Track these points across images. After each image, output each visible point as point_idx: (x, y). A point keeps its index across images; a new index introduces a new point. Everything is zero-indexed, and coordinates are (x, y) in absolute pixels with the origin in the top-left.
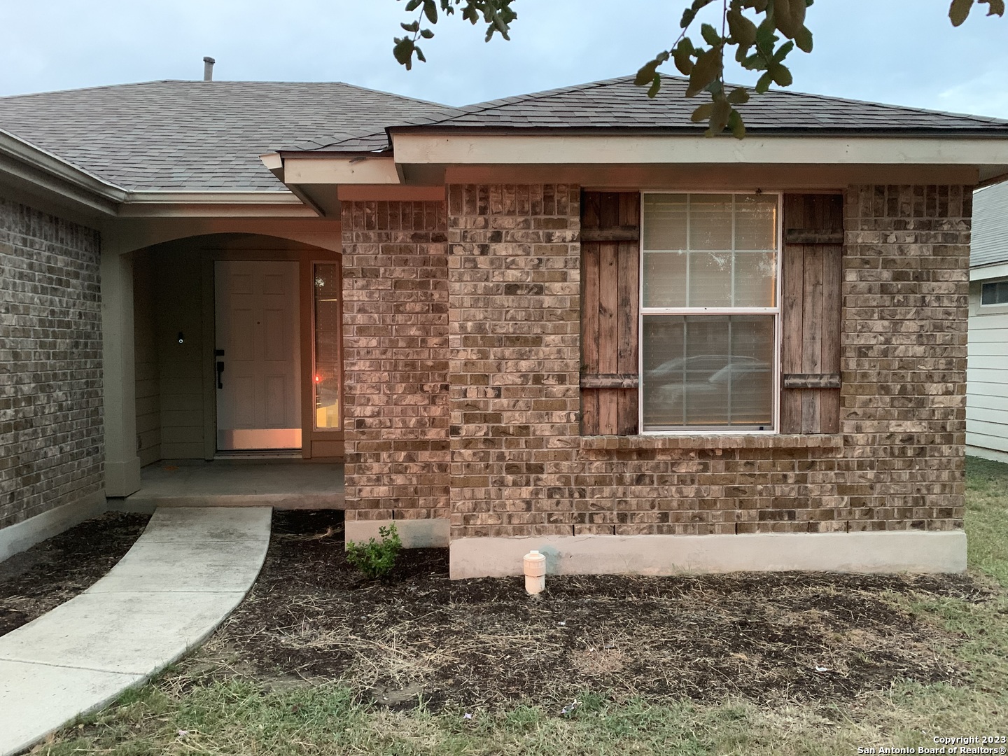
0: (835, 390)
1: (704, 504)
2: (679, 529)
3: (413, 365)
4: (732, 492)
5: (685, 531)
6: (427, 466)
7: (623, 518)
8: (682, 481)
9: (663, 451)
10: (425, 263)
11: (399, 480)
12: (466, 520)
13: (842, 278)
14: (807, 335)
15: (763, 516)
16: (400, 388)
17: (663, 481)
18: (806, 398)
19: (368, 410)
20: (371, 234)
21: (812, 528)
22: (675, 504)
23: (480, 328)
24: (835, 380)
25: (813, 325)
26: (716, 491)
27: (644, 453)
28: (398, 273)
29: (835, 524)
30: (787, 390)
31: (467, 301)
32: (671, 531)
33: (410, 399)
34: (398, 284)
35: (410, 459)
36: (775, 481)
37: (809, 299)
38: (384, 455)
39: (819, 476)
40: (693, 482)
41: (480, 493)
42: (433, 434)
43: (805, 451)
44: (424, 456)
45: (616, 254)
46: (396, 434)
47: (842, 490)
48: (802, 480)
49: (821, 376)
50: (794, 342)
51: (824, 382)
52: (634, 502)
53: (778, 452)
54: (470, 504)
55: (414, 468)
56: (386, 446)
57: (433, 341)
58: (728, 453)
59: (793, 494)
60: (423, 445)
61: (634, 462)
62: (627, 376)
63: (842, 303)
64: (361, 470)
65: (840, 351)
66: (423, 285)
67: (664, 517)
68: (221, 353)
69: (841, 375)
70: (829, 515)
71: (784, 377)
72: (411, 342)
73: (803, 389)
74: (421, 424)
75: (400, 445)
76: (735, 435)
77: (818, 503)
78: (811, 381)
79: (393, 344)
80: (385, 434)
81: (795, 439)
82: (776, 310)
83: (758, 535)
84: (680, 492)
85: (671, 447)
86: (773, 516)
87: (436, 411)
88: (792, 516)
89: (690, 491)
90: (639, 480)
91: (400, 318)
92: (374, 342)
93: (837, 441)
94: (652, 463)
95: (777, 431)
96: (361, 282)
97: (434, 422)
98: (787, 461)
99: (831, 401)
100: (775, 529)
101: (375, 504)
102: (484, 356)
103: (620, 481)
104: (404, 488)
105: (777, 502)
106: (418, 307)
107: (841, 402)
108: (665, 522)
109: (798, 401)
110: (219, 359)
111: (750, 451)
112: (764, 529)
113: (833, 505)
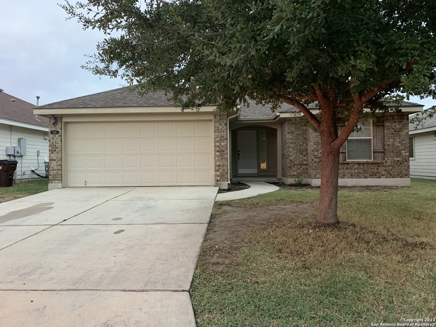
0: (384, 152)
1: (359, 173)
2: (354, 177)
3: (300, 149)
4: (364, 171)
5: (356, 178)
6: (304, 169)
7: (344, 176)
8: (355, 169)
9: (351, 163)
10: (303, 130)
11: (298, 171)
12: (315, 176)
13: (384, 132)
14: (378, 142)
15: (370, 175)
16: (298, 154)
17: (351, 169)
18: (378, 154)
19: (292, 158)
20: (293, 125)
21: (380, 178)
22: (353, 173)
23: (317, 142)
24: (384, 150)
25: (379, 141)
26: (361, 171)
27: (348, 164)
28: (298, 132)
29: (384, 177)
30: (374, 152)
31: (315, 137)
32: (353, 178)
33: (300, 156)
34: (298, 134)
35: (300, 167)
36: (372, 169)
37: (378, 136)
38: (295, 166)
39: (381, 168)
40: (357, 169)
41: (318, 171)
42: (305, 163)
43: (378, 163)
44: (303, 167)
45: (342, 128)
46: (298, 162)
47: (385, 171)
48: (378, 169)
49: (381, 150)
50: (375, 143)
51: (381, 151)
52: (346, 173)
53: (373, 163)
54: (315, 173)
55: (301, 169)
56: (296, 165)
57: (305, 145)
58: (363, 164)
59: (376, 171)
60: (303, 164)
61: (346, 166)
62: (344, 150)
63: (384, 136)
64: (291, 169)
65: (384, 145)
66: (302, 134)
67: (352, 175)
68: (239, 151)
69: (384, 149)
70: (383, 175)
71: (373, 150)
72: (300, 145)
73: (377, 152)
74: (302, 160)
75: (298, 165)
76: (365, 160)
77: (381, 173)
78: (379, 151)
79: (297, 146)
80: (295, 163)
81: (376, 161)
82: (372, 138)
83: (369, 179)
84: (354, 171)
85: (353, 163)
86: (372, 175)
87: (305, 158)
88: (376, 175)
89: (356, 171)
90: (347, 169)
91: (298, 141)
92: (293, 145)
93: (384, 161)
94: (349, 166)
95: (372, 160)
96: (291, 134)
97: (305, 160)
98: (374, 165)
99: (383, 154)
100: (373, 178)
101: (294, 175)
102: (318, 147)
103: (343, 169)
104: (299, 172)
105: (373, 173)
106: (301, 139)
107: (385, 154)
108: (352, 176)
109: (376, 154)
110: (238, 153)
111: (367, 163)
112: (370, 178)
113: (383, 173)
